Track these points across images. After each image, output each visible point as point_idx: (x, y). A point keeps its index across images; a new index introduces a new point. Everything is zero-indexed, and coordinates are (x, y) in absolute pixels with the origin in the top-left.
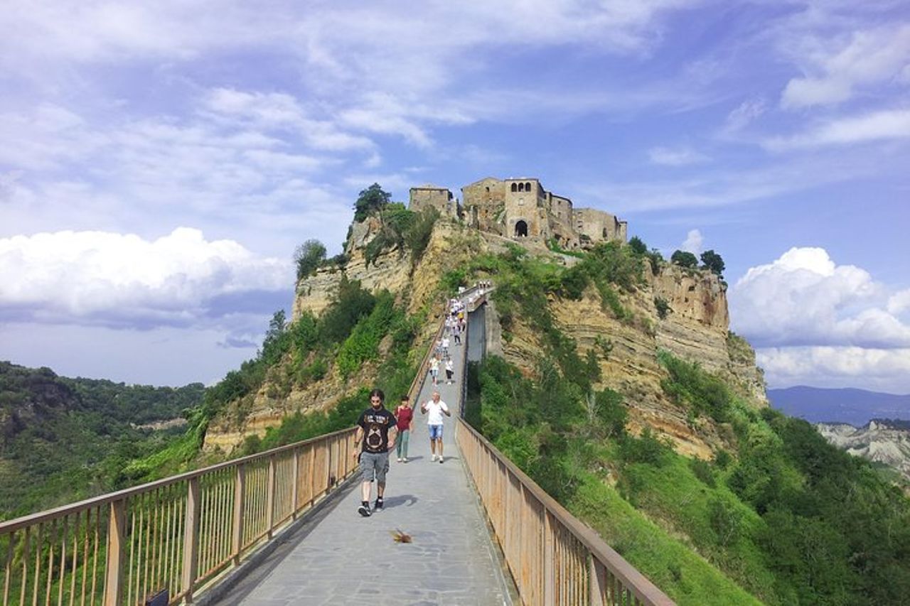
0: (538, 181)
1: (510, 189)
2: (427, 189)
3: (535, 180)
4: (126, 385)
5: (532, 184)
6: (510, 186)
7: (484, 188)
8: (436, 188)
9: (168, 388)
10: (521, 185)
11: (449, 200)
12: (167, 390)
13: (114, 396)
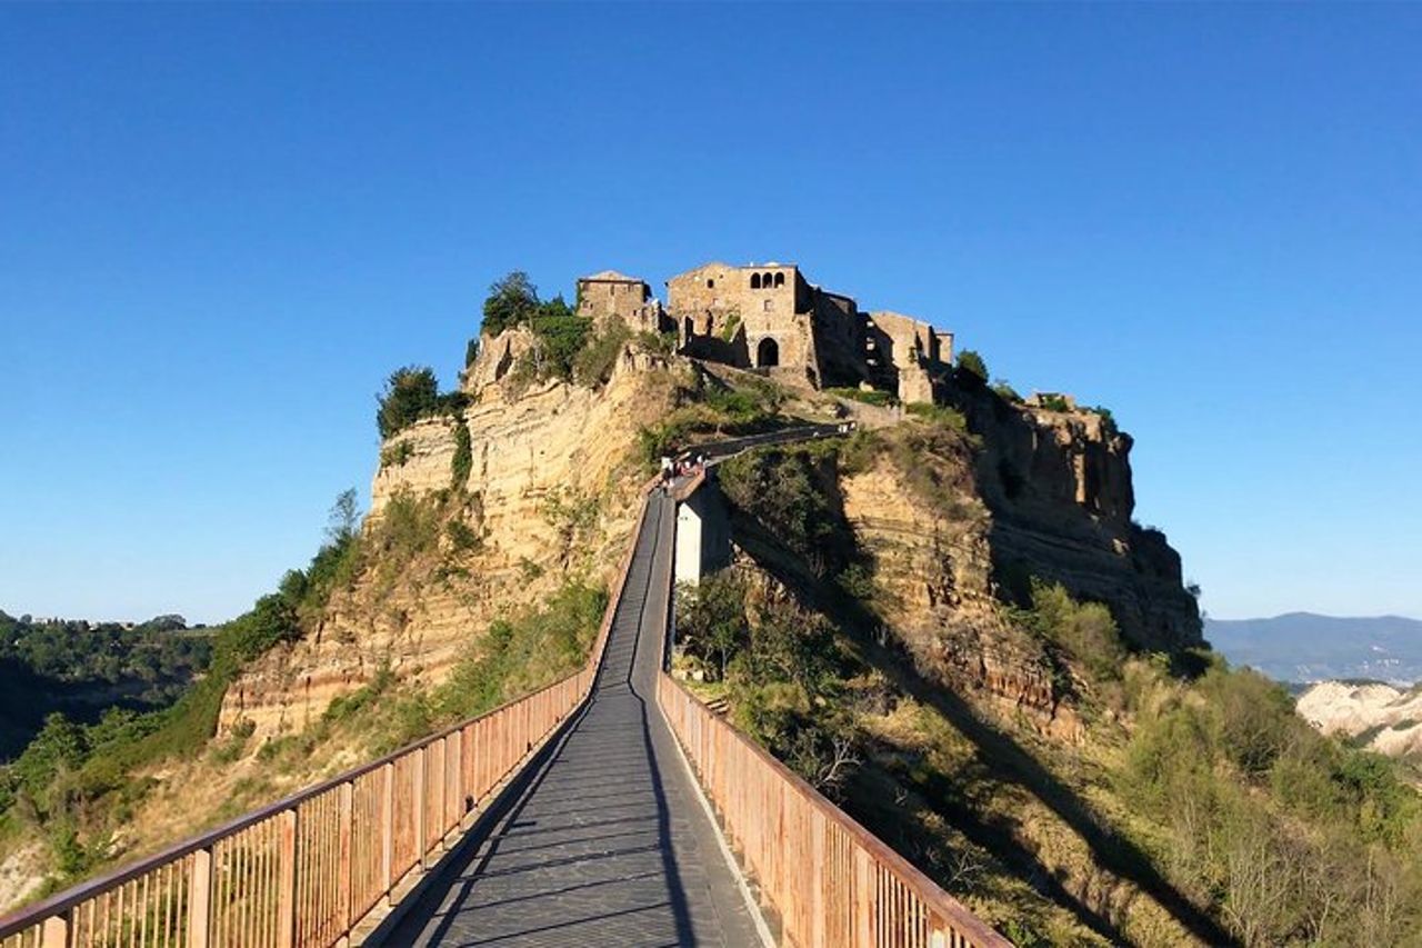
0: (797, 268)
1: (749, 284)
2: (609, 282)
3: (791, 267)
4: (34, 621)
5: (785, 275)
6: (749, 278)
7: (706, 281)
8: (623, 279)
9: (118, 625)
10: (768, 277)
11: (645, 300)
12: (114, 630)
13: (13, 642)
